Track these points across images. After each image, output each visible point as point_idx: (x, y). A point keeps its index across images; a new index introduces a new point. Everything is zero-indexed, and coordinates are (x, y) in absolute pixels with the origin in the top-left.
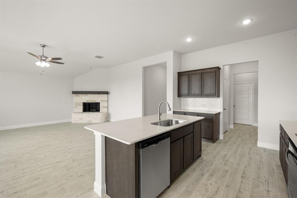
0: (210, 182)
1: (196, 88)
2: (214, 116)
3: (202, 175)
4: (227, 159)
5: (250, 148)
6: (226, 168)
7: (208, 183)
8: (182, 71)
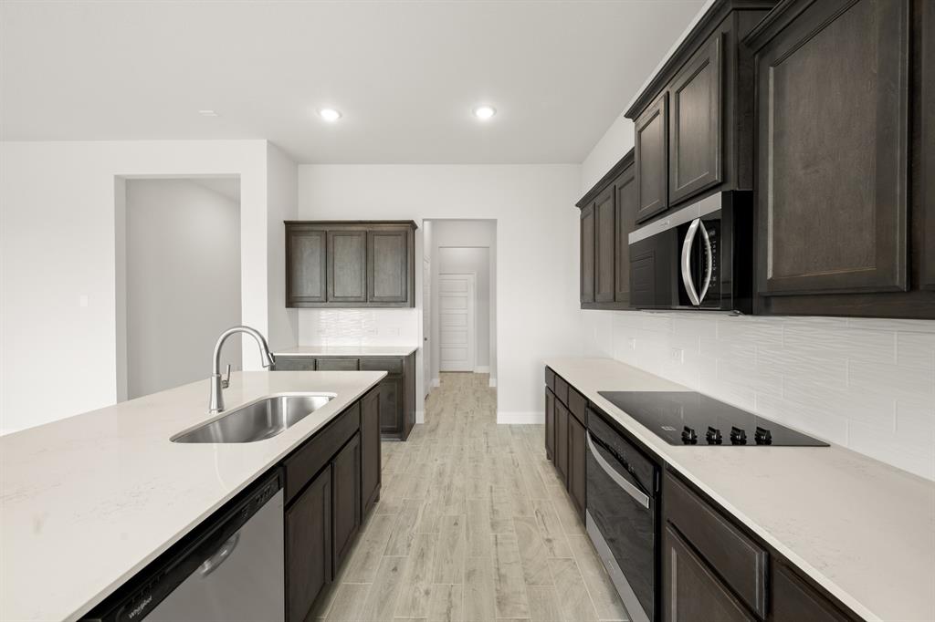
0: (423, 586)
1: (348, 280)
2: (404, 362)
3: (395, 569)
4: (446, 481)
5: (486, 433)
6: (453, 511)
7: (417, 594)
8: (301, 218)
